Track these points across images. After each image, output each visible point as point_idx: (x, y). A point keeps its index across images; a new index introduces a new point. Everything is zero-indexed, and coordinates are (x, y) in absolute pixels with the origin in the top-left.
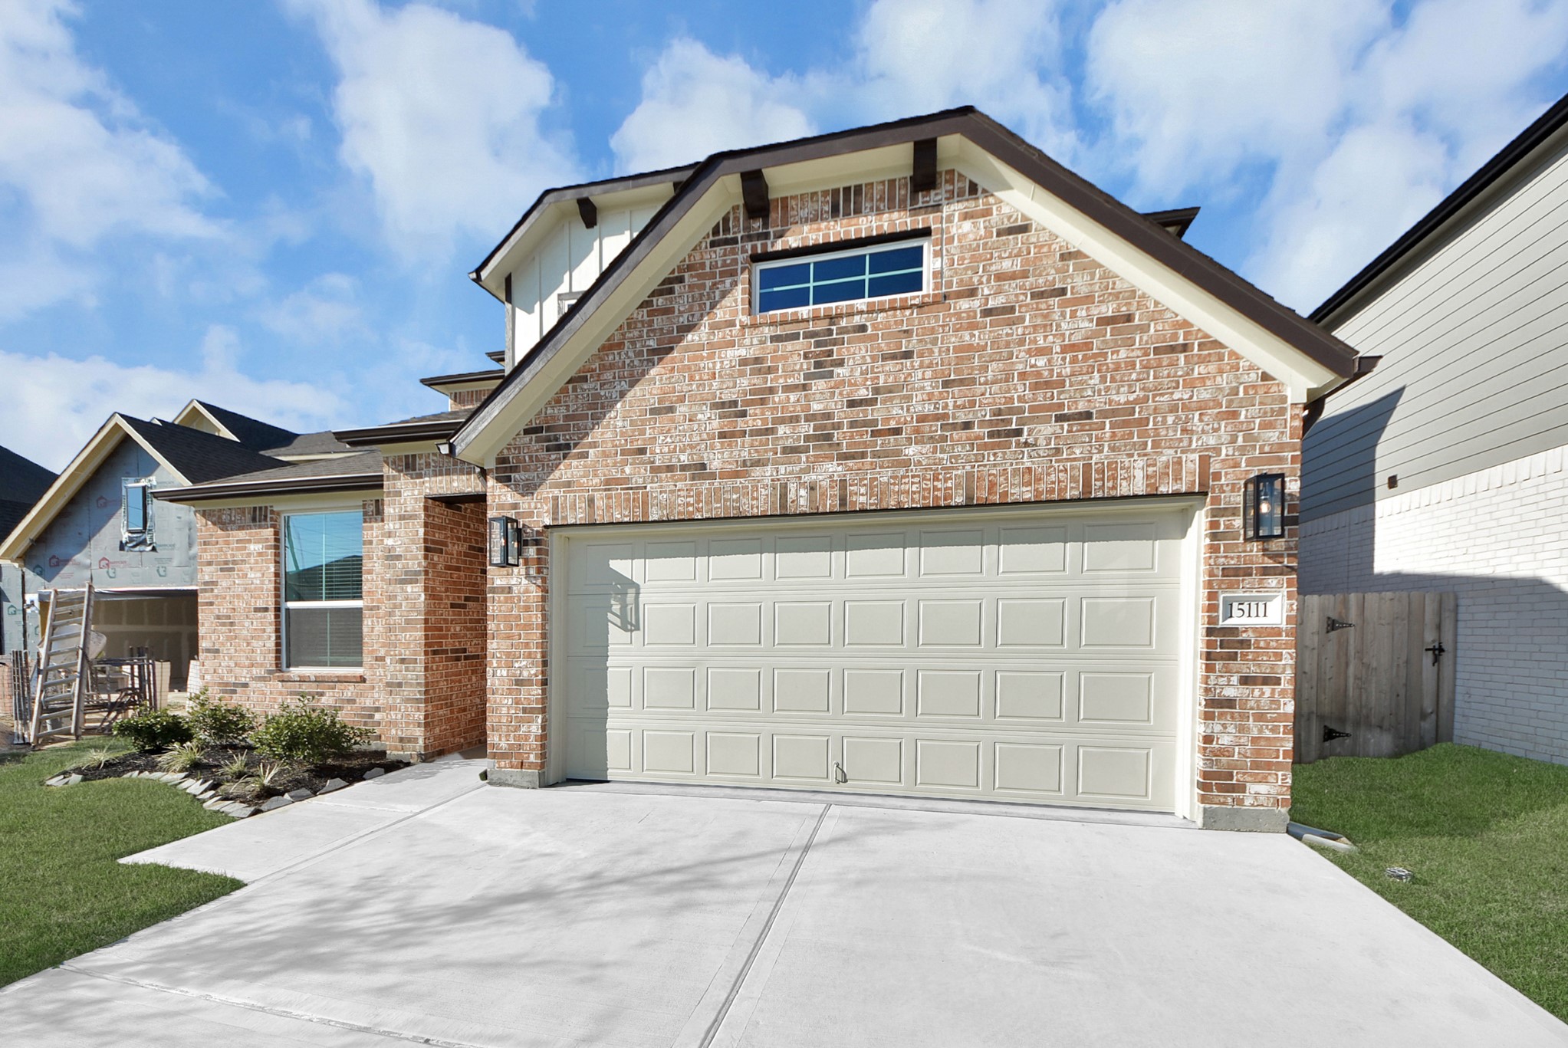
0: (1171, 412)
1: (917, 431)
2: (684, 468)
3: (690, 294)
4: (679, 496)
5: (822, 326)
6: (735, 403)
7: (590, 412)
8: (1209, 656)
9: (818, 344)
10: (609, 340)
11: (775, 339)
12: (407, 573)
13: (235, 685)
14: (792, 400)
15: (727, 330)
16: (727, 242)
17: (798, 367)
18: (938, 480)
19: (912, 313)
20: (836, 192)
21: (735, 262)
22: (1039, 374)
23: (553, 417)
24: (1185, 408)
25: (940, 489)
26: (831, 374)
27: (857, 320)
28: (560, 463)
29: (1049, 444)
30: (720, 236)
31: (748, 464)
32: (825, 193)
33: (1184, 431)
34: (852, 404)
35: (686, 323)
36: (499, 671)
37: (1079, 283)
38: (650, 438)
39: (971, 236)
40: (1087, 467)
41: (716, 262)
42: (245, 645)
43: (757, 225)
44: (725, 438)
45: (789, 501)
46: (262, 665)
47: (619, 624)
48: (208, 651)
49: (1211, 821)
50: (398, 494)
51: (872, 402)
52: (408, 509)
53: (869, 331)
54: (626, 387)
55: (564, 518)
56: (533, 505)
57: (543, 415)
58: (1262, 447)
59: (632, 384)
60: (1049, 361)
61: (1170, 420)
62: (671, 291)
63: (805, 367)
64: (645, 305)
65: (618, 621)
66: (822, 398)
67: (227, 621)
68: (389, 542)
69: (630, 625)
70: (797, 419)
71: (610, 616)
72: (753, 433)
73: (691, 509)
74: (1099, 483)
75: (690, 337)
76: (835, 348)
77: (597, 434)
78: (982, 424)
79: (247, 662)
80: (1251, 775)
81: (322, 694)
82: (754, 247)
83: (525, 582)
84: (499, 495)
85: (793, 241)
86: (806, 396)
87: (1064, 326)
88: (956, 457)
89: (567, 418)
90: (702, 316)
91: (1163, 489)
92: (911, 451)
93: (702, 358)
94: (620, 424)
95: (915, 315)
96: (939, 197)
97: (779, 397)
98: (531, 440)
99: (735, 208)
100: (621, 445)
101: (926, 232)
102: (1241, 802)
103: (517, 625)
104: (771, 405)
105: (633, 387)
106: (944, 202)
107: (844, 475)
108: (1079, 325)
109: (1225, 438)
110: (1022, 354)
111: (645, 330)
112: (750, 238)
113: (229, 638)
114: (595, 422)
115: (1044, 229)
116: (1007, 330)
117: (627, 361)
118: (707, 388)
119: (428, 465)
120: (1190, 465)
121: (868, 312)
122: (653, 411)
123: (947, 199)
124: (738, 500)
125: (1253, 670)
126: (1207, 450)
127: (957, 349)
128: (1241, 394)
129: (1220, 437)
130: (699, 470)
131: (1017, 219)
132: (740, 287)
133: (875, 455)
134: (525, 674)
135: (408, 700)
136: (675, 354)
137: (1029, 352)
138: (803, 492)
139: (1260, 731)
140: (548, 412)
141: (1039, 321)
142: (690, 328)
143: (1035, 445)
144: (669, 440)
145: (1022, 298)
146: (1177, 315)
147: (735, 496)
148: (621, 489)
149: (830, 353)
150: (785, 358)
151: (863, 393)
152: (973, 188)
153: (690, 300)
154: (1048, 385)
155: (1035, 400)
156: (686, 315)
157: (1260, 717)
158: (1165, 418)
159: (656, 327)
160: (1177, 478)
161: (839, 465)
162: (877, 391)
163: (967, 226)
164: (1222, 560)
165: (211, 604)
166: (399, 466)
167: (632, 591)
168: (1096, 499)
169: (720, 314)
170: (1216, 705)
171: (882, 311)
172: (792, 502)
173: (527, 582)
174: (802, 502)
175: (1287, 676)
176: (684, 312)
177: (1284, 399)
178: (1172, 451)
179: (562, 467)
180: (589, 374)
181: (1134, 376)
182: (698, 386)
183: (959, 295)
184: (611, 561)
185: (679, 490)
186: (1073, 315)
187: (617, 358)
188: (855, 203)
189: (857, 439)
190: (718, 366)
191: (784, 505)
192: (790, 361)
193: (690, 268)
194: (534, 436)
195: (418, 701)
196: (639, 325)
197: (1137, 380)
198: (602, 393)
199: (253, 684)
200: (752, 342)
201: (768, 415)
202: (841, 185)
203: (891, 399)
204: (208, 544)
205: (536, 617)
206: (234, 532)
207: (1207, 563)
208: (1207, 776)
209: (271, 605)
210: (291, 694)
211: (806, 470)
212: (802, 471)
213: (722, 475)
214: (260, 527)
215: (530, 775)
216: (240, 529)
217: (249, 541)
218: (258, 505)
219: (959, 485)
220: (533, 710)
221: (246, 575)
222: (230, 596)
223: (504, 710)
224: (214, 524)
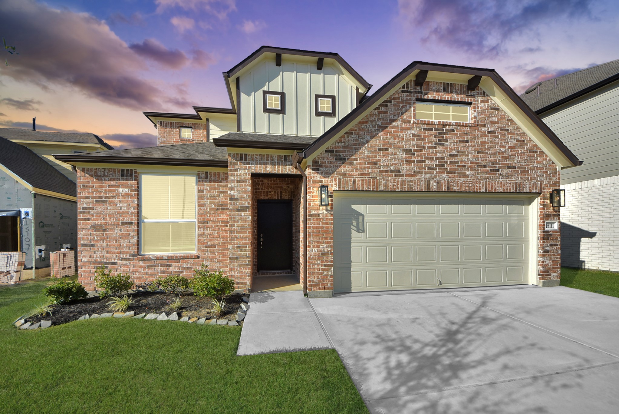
0: (534, 169)
1: (470, 167)
2: (392, 172)
3: (394, 108)
4: (390, 182)
5: (440, 127)
6: (411, 150)
7: (354, 147)
8: (543, 239)
9: (439, 133)
10: (362, 120)
11: (424, 129)
12: (241, 207)
13: (106, 263)
14: (431, 151)
15: (408, 123)
16: (408, 92)
17: (433, 140)
18: (477, 183)
19: (468, 129)
20: (444, 84)
21: (410, 100)
22: (503, 154)
23: (338, 147)
24: (537, 169)
25: (478, 186)
26: (443, 144)
27: (451, 128)
28: (341, 166)
29: (506, 175)
30: (405, 89)
31: (416, 172)
32: (441, 83)
33: (537, 175)
34: (450, 155)
35: (392, 118)
36: (314, 250)
37: (512, 128)
38: (379, 159)
39: (484, 108)
40: (516, 183)
41: (404, 98)
42: (114, 242)
43: (418, 88)
44: (407, 162)
45: (430, 187)
46: (127, 252)
47: (356, 230)
48: (85, 245)
49: (545, 285)
50: (237, 171)
51: (457, 155)
52: (242, 178)
53: (455, 132)
54: (369, 139)
55: (343, 187)
56: (329, 181)
57: (334, 145)
58: (553, 181)
59: (372, 138)
60: (506, 150)
61: (534, 172)
62: (387, 105)
63: (435, 140)
64: (377, 109)
65: (355, 229)
66: (440, 152)
67: (101, 229)
68: (230, 192)
69: (360, 230)
71: (352, 227)
72: (417, 161)
73: (395, 187)
74: (518, 188)
75: (394, 123)
76: (445, 136)
77: (357, 155)
78: (489, 167)
79: (116, 251)
80: (553, 271)
81: (170, 266)
82: (417, 96)
83: (325, 212)
84: (314, 176)
85: (430, 97)
86: (435, 150)
87: (509, 140)
88: (482, 176)
89: (344, 147)
90: (398, 117)
91: (533, 191)
92: (469, 173)
93: (399, 132)
95: (469, 129)
96: (474, 94)
97: (426, 149)
98: (328, 155)
99: (411, 81)
100: (367, 161)
101: (471, 103)
102: (550, 278)
103: (322, 230)
104: (424, 152)
105: (372, 139)
106: (476, 95)
107: (449, 179)
108: (512, 141)
110: (499, 147)
111: (377, 118)
112: (416, 92)
113: (101, 239)
114: (356, 150)
115: (503, 110)
116: (494, 139)
117: (370, 129)
118: (400, 143)
119: (253, 159)
120: (538, 185)
121: (455, 126)
122: (380, 149)
123: (477, 95)
125: (552, 242)
126: (541, 181)
127: (482, 142)
128: (548, 167)
129: (544, 178)
130: (398, 173)
131: (495, 106)
132: (411, 109)
133: (458, 173)
134: (326, 250)
135: (241, 265)
136: (388, 128)
137: (500, 146)
138: (435, 184)
139: (554, 259)
140: (336, 144)
141: (502, 138)
142: (394, 120)
143: (503, 175)
144: (386, 160)
145: (498, 130)
146: (534, 142)
147: (411, 184)
148: (367, 178)
149: (443, 137)
150: (428, 136)
151: (454, 152)
152: (484, 93)
153: (394, 110)
154: (506, 157)
155: (502, 161)
156: (392, 115)
157: (554, 255)
158: (532, 171)
159: (381, 118)
160: (536, 189)
161: (447, 175)
162: (458, 152)
163: (482, 104)
164: (545, 212)
165: (88, 220)
166: (237, 158)
167: (361, 217)
168: (518, 193)
169: (405, 117)
170: (545, 252)
171: (459, 126)
172: (432, 187)
173: (326, 213)
174: (435, 187)
175: (559, 243)
176: (392, 114)
177: (556, 169)
178: (534, 181)
180: (354, 132)
181: (525, 158)
182: (397, 142)
183: (482, 125)
184: (352, 206)
185: (390, 180)
186: (511, 137)
187: (365, 127)
188: (450, 89)
189: (453, 167)
190: (405, 136)
191: (429, 188)
192: (430, 138)
193: (394, 98)
194: (330, 153)
195: (247, 265)
196: (374, 116)
197: (526, 159)
198: (359, 140)
199: (120, 263)
200: (417, 129)
201: (423, 156)
202: (446, 82)
203: (462, 155)
204: (87, 186)
205: (331, 227)
206: (107, 182)
207: (541, 212)
208: (543, 272)
209: (135, 220)
210: (148, 266)
211: (436, 176)
212: (435, 177)
213: (407, 176)
214: (127, 180)
215: (328, 292)
216: (111, 180)
217: (119, 187)
218: (125, 168)
219: (483, 185)
220: (329, 265)
221: (116, 205)
222: (104, 215)
223: (316, 266)
224: (91, 176)
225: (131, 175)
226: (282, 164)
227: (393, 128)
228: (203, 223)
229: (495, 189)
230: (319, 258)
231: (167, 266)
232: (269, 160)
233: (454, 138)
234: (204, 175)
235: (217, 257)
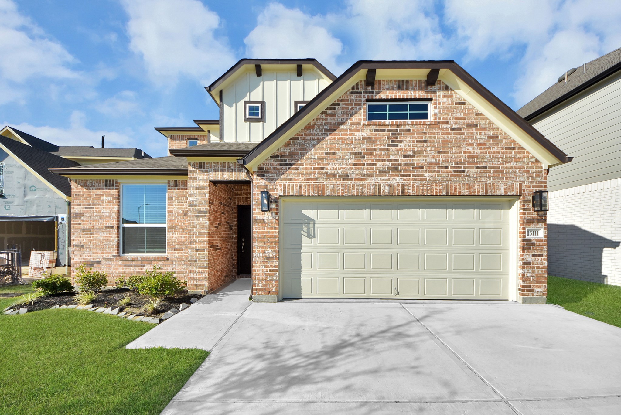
0: (511, 168)
1: (429, 168)
2: (340, 176)
3: (342, 111)
4: (338, 187)
5: (394, 128)
6: (360, 153)
7: (300, 152)
8: (523, 248)
9: (392, 134)
10: (308, 124)
11: (376, 131)
12: (200, 212)
13: (93, 262)
14: (383, 154)
15: (357, 126)
16: (357, 93)
17: (385, 142)
18: (437, 186)
19: (427, 127)
20: (399, 81)
21: (360, 100)
22: (470, 152)
23: (284, 152)
24: (515, 168)
25: (437, 189)
26: (397, 146)
27: (407, 127)
28: (287, 171)
29: (474, 176)
30: (355, 90)
31: (366, 176)
32: (395, 81)
33: (514, 175)
34: (405, 157)
35: (341, 121)
36: (258, 254)
37: (482, 124)
38: (326, 164)
39: (447, 103)
40: (486, 185)
41: (353, 100)
42: (99, 243)
43: (369, 88)
44: (357, 165)
45: (382, 191)
46: (109, 253)
48: (76, 246)
49: (525, 302)
50: (196, 178)
51: (413, 157)
52: (201, 185)
53: (411, 131)
54: (316, 143)
55: (289, 193)
56: (274, 187)
57: (279, 151)
58: (536, 182)
59: (318, 142)
60: (473, 148)
61: (510, 171)
62: (335, 108)
63: (388, 142)
64: (324, 112)
65: (306, 234)
66: (394, 154)
67: (89, 232)
68: (191, 199)
69: (311, 235)
70: (385, 161)
71: (302, 232)
73: (343, 192)
74: (490, 190)
75: (342, 126)
76: (399, 136)
77: (303, 160)
78: (452, 167)
79: (100, 252)
80: (536, 286)
81: (144, 266)
82: (368, 96)
83: (270, 218)
84: (259, 182)
85: (383, 96)
86: (388, 152)
87: (478, 137)
88: (443, 178)
89: (290, 153)
90: (347, 119)
91: (509, 193)
92: (427, 175)
93: (347, 135)
94: (313, 157)
95: (428, 128)
96: (435, 89)
97: (378, 152)
98: (274, 161)
99: (361, 81)
100: (313, 165)
101: (431, 100)
102: (533, 294)
103: (267, 235)
104: (374, 155)
105: (319, 143)
106: (437, 90)
107: (403, 182)
108: (482, 137)
109: (526, 178)
110: (464, 145)
111: (324, 122)
112: (366, 93)
113: (89, 240)
114: (302, 155)
115: (470, 104)
116: (459, 136)
117: (316, 133)
118: (349, 146)
119: (211, 167)
120: (517, 186)
121: (411, 125)
122: (327, 153)
124: (361, 189)
125: (535, 252)
126: (521, 182)
127: (443, 141)
128: (530, 165)
129: (525, 178)
130: (346, 177)
131: (461, 100)
132: (362, 110)
133: (414, 176)
134: (271, 255)
135: (199, 268)
136: (336, 132)
137: (467, 144)
138: (387, 188)
139: (538, 272)
140: (282, 150)
141: (470, 135)
142: (342, 123)
143: (469, 176)
144: (334, 165)
145: (464, 126)
146: (511, 138)
147: (360, 188)
148: (313, 183)
149: (397, 138)
150: (380, 138)
151: (410, 153)
152: (447, 87)
153: (342, 113)
154: (473, 156)
155: (469, 161)
156: (341, 118)
157: (538, 267)
158: (509, 170)
159: (328, 121)
160: (513, 190)
161: (401, 178)
162: (414, 153)
163: (445, 99)
164: (526, 217)
165: (79, 224)
166: (196, 166)
167: (312, 223)
168: (489, 195)
169: (354, 119)
170: (526, 264)
171: (416, 125)
172: (383, 191)
173: (271, 218)
174: (387, 191)
175: (545, 254)
176: (340, 117)
177: (542, 168)
178: (511, 181)
179: (287, 172)
180: (300, 137)
181: (499, 156)
182: (346, 145)
183: (443, 123)
184: (303, 211)
185: (338, 184)
186: (480, 134)
187: (312, 131)
188: (406, 86)
189: (407, 170)
190: (354, 138)
191: (380, 192)
192: (382, 139)
193: (342, 101)
194: (275, 159)
195: (205, 268)
196: (321, 120)
197: (500, 157)
198: (306, 145)
199: (104, 262)
200: (367, 131)
201: (373, 158)
202: (401, 79)
203: (420, 156)
204: (78, 195)
205: (276, 233)
206: (94, 191)
207: (521, 217)
208: (524, 287)
209: (115, 225)
210: (126, 266)
211: (388, 180)
212: (387, 180)
213: (355, 180)
214: (109, 189)
215: (273, 297)
216: (97, 189)
217: (103, 195)
218: (108, 179)
219: (444, 188)
220: (274, 270)
221: (101, 211)
222: (91, 220)
223: (261, 270)
224: (82, 186)
225: (113, 185)
226: (238, 171)
227: (341, 131)
228: (172, 228)
229: (460, 192)
230: (264, 263)
231: (141, 266)
232: (226, 168)
233: (409, 138)
234: (173, 183)
235: (185, 260)
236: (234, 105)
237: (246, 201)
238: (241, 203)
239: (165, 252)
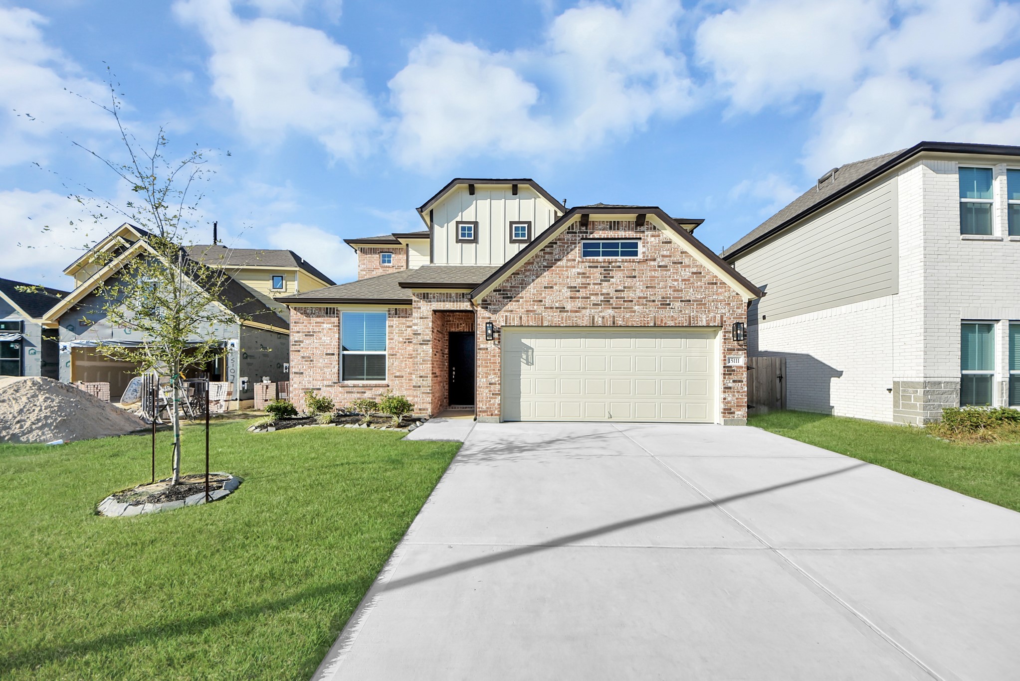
0: (713, 302)
1: (638, 301)
2: (557, 308)
3: (559, 249)
4: (555, 318)
5: (606, 265)
6: (576, 287)
7: (520, 286)
8: (724, 374)
9: (605, 270)
11: (589, 267)
12: (423, 341)
13: (313, 389)
14: (596, 288)
15: (573, 262)
16: (573, 233)
17: (598, 277)
18: (645, 318)
20: (611, 222)
21: (576, 240)
22: (675, 287)
23: (506, 286)
24: (716, 301)
25: (645, 321)
26: (609, 281)
27: (618, 264)
28: (508, 303)
29: (678, 309)
30: (571, 230)
31: (580, 308)
32: (607, 222)
33: (716, 308)
34: (616, 291)
35: (557, 258)
36: (481, 380)
37: (686, 261)
38: (544, 297)
39: (654, 243)
40: (690, 316)
41: (569, 239)
42: (319, 370)
43: (584, 228)
44: (572, 299)
46: (330, 380)
48: (296, 373)
49: (726, 423)
50: (420, 308)
51: (624, 291)
52: (425, 315)
53: (622, 268)
54: (535, 278)
55: (510, 323)
56: (497, 318)
58: (737, 315)
59: (537, 277)
60: (678, 283)
61: (712, 304)
62: (552, 247)
63: (600, 277)
64: (541, 250)
65: (525, 362)
66: (606, 288)
67: (309, 359)
68: (415, 328)
69: (529, 363)
70: (598, 294)
71: (522, 360)
72: (582, 298)
73: (559, 323)
74: (693, 322)
75: (559, 263)
76: (611, 272)
77: (523, 294)
78: (658, 301)
79: (321, 379)
80: (736, 409)
81: (365, 393)
82: (583, 236)
83: (493, 346)
84: (483, 313)
85: (596, 236)
86: (601, 287)
87: (682, 273)
88: (651, 311)
89: (511, 287)
90: (563, 257)
91: (711, 325)
92: (636, 308)
93: (564, 271)
94: (532, 291)
95: (637, 264)
96: (644, 229)
97: (592, 286)
98: (496, 294)
99: (576, 221)
100: (532, 298)
101: (640, 239)
102: (734, 417)
103: (490, 362)
104: (588, 289)
107: (614, 314)
108: (686, 274)
109: (727, 311)
110: (670, 281)
111: (542, 259)
112: (581, 232)
113: (309, 368)
114: (522, 289)
115: (676, 244)
116: (665, 273)
117: (535, 269)
118: (565, 281)
119: (434, 298)
120: (718, 318)
121: (621, 262)
122: (545, 288)
123: (647, 230)
124: (577, 320)
125: (736, 378)
126: (722, 314)
127: (650, 277)
128: (731, 299)
130: (562, 309)
131: (668, 239)
132: (577, 248)
133: (624, 308)
134: (493, 381)
135: (423, 393)
136: (553, 268)
137: (672, 280)
138: (600, 319)
140: (503, 284)
141: (675, 271)
142: (559, 260)
143: (674, 309)
144: (551, 298)
145: (670, 263)
146: (713, 274)
148: (533, 314)
149: (609, 274)
150: (594, 274)
151: (620, 288)
152: (655, 228)
153: (559, 251)
154: (678, 291)
155: (674, 295)
156: (557, 256)
157: (738, 392)
159: (546, 258)
160: (715, 322)
161: (612, 311)
162: (625, 287)
163: (653, 239)
164: (727, 346)
165: (299, 351)
166: (420, 297)
167: (531, 351)
168: (692, 326)
169: (570, 256)
170: (726, 389)
171: (625, 262)
172: (596, 322)
174: (600, 322)
175: (745, 380)
177: (742, 301)
178: (713, 314)
180: (520, 273)
181: (702, 291)
182: (562, 280)
183: (651, 260)
184: (522, 340)
185: (555, 316)
186: (685, 270)
187: (531, 268)
188: (617, 226)
189: (618, 303)
190: (570, 274)
191: (593, 323)
193: (559, 239)
194: (497, 292)
195: (428, 393)
196: (540, 257)
198: (526, 279)
199: (324, 389)
200: (582, 267)
201: (587, 292)
203: (629, 291)
204: (298, 323)
205: (498, 360)
206: (314, 319)
207: (723, 347)
208: (724, 409)
209: (336, 352)
210: (347, 392)
211: (601, 312)
212: (599, 312)
213: (571, 311)
214: (330, 317)
215: (495, 417)
216: (318, 317)
217: (323, 323)
218: (329, 308)
219: (651, 320)
220: (496, 394)
221: (321, 339)
222: (311, 348)
223: (485, 394)
224: (302, 314)
225: (334, 313)
226: (460, 301)
227: (558, 267)
228: (393, 355)
229: (666, 323)
230: (487, 387)
231: (362, 392)
232: (448, 298)
233: (620, 274)
234: (394, 312)
235: (405, 386)
236: (446, 225)
237: (458, 328)
238: (453, 330)
239: (385, 379)
